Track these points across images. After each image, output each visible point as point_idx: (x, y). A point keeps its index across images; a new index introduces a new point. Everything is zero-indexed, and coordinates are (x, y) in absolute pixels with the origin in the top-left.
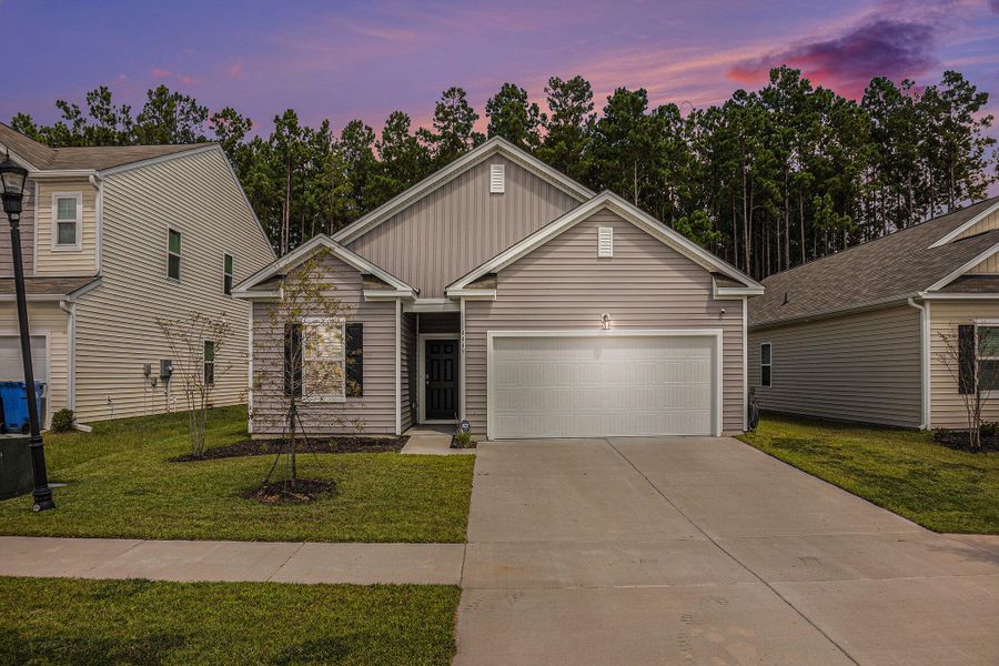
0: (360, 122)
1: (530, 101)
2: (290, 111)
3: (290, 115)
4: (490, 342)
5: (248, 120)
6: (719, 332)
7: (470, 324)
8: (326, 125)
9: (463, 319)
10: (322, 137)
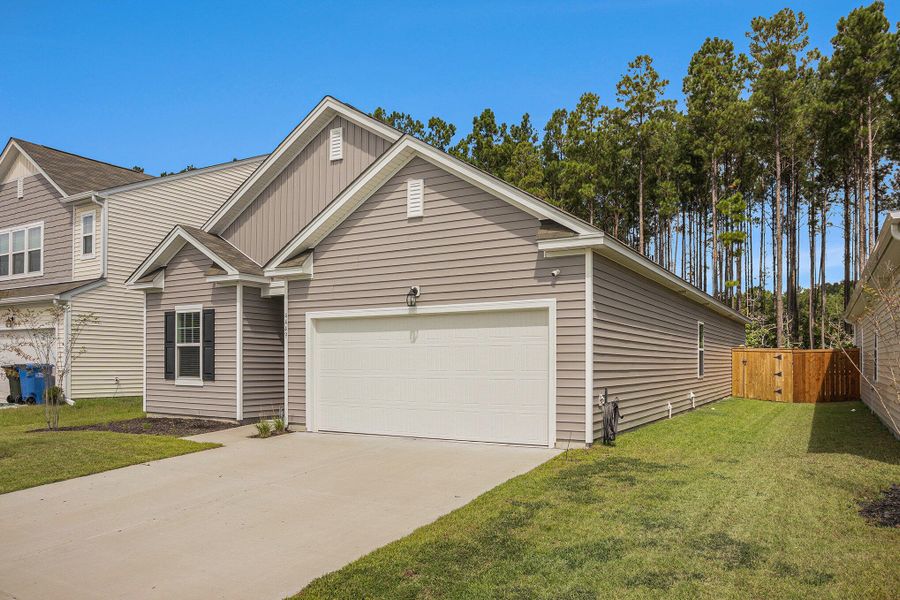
0: (564, 111)
1: (736, 53)
2: (487, 111)
3: (488, 115)
4: (309, 325)
5: (451, 126)
6: (551, 303)
7: (293, 306)
8: (526, 118)
9: (286, 301)
10: (523, 131)
